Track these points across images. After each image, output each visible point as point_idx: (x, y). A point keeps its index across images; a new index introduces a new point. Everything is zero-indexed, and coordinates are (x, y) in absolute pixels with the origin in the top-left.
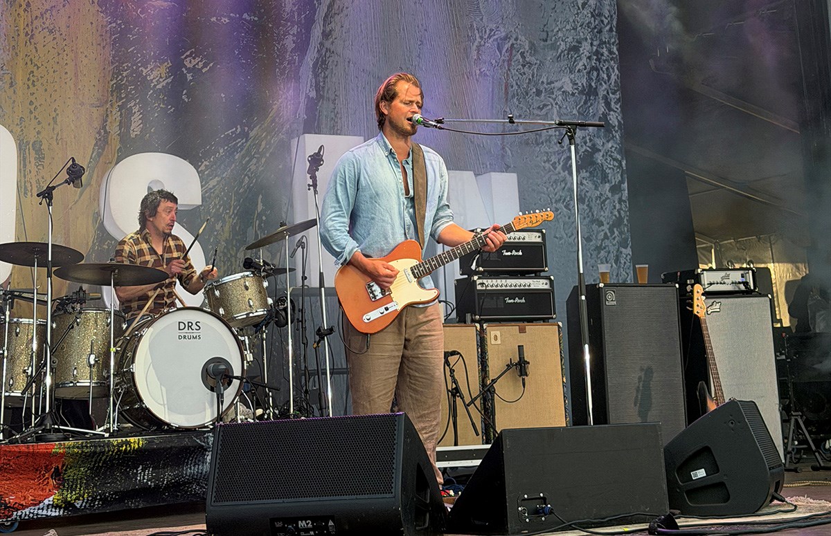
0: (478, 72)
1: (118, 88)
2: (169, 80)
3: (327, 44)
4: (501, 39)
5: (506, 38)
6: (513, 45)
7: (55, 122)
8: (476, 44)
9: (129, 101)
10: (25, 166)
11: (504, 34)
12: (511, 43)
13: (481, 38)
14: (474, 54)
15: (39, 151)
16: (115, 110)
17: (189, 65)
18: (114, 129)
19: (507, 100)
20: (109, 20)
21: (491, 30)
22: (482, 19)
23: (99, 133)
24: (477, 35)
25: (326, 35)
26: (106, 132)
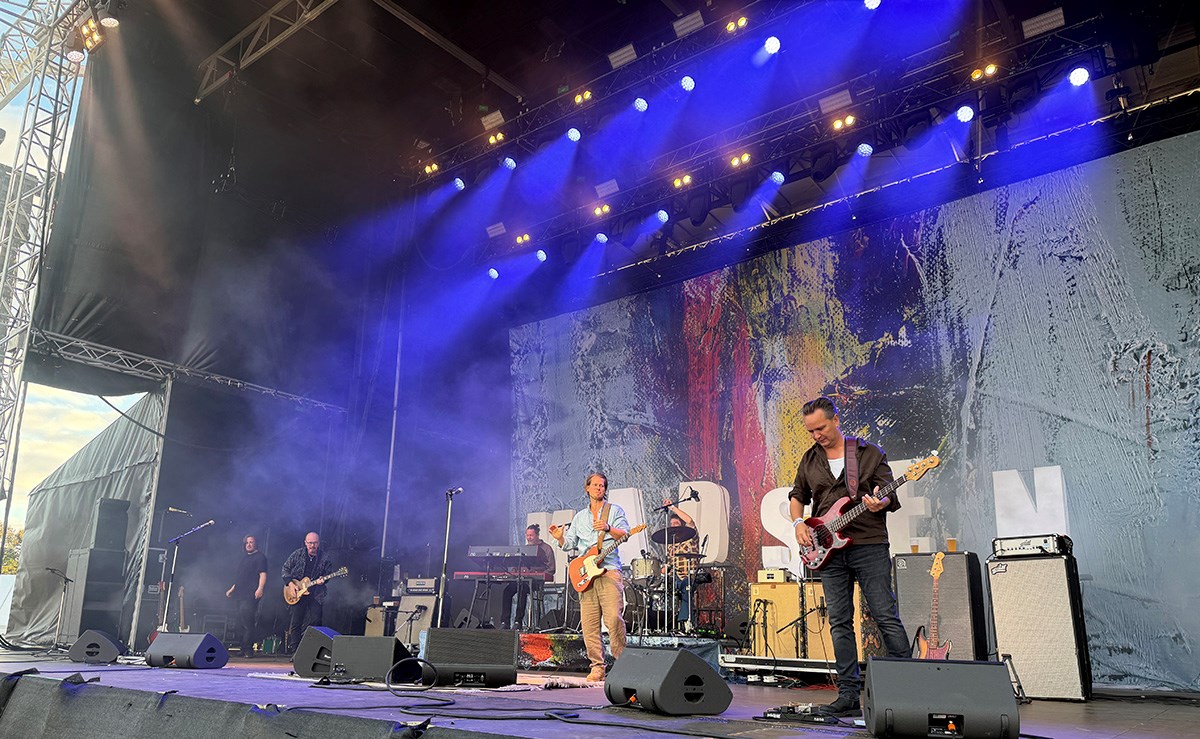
0: (1116, 382)
3: (981, 391)
4: (1138, 350)
6: (1150, 352)
11: (1140, 345)
12: (1148, 350)
14: (1111, 368)
19: (1150, 397)
21: (1126, 345)
22: (1115, 339)
25: (979, 385)
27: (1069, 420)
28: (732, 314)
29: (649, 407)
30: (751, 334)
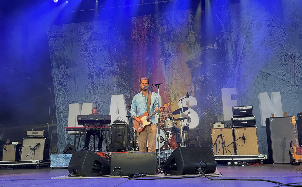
0: (285, 64)
1: (193, 82)
2: (204, 79)
3: (241, 64)
4: (291, 55)
5: (293, 54)
6: (295, 56)
7: (181, 90)
8: (284, 57)
9: (195, 84)
10: (176, 99)
12: (294, 55)
13: (285, 55)
14: (284, 59)
15: (178, 96)
16: (193, 86)
17: (207, 75)
18: (193, 90)
19: (295, 69)
20: (190, 69)
21: (288, 53)
22: (285, 51)
23: (190, 91)
24: (284, 55)
26: (191, 91)
27: (271, 75)
28: (152, 32)
29: (115, 64)
30: (159, 40)
